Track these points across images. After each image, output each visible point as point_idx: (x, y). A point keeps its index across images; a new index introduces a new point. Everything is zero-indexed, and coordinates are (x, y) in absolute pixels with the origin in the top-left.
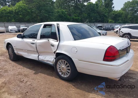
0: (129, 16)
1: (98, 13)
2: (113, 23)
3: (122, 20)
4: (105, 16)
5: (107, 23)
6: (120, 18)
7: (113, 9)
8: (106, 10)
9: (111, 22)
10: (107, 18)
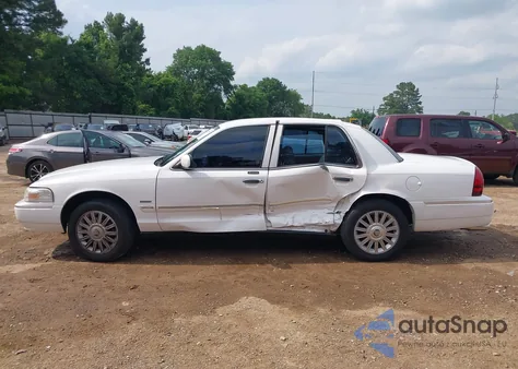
0: (196, 95)
1: (97, 77)
2: (151, 115)
3: (177, 108)
4: (125, 90)
5: (134, 114)
6: (171, 101)
7: (147, 67)
8: (128, 70)
9: (143, 112)
10: (133, 96)
